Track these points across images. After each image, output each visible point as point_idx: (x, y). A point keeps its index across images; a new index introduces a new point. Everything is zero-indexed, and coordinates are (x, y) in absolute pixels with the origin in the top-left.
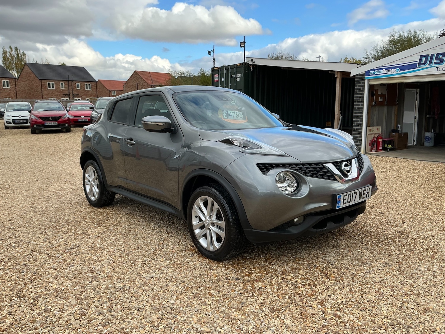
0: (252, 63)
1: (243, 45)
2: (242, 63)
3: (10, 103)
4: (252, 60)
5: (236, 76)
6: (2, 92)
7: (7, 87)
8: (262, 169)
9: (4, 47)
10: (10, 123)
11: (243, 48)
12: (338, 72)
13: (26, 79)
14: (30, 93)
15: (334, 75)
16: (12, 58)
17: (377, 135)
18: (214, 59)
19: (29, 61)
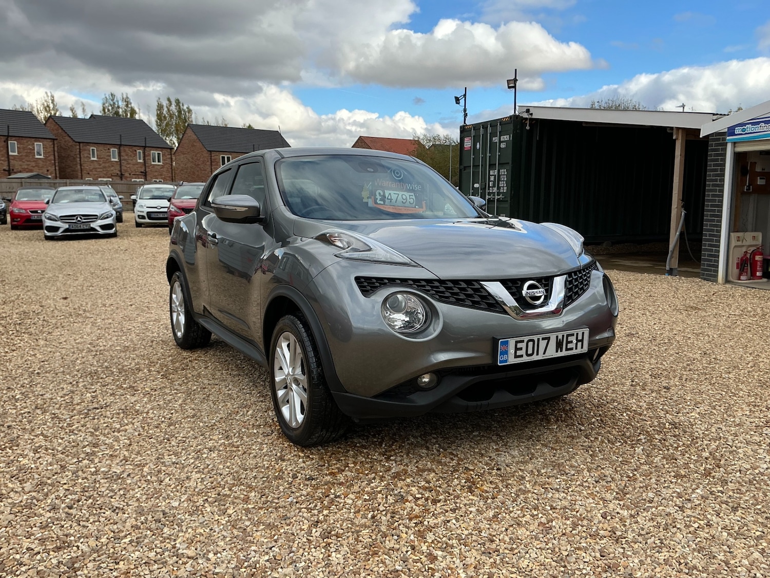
0: (527, 117)
1: (512, 84)
2: (511, 117)
3: (146, 186)
4: (528, 111)
5: (500, 139)
6: (151, 171)
7: (159, 161)
8: (365, 287)
9: (159, 99)
10: (143, 217)
11: (514, 89)
12: (678, 129)
13: (189, 150)
14: (194, 173)
15: (672, 134)
16: (171, 116)
17: (752, 249)
18: (465, 110)
19: (196, 122)
